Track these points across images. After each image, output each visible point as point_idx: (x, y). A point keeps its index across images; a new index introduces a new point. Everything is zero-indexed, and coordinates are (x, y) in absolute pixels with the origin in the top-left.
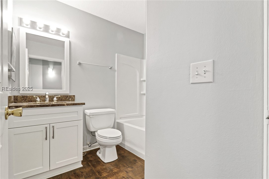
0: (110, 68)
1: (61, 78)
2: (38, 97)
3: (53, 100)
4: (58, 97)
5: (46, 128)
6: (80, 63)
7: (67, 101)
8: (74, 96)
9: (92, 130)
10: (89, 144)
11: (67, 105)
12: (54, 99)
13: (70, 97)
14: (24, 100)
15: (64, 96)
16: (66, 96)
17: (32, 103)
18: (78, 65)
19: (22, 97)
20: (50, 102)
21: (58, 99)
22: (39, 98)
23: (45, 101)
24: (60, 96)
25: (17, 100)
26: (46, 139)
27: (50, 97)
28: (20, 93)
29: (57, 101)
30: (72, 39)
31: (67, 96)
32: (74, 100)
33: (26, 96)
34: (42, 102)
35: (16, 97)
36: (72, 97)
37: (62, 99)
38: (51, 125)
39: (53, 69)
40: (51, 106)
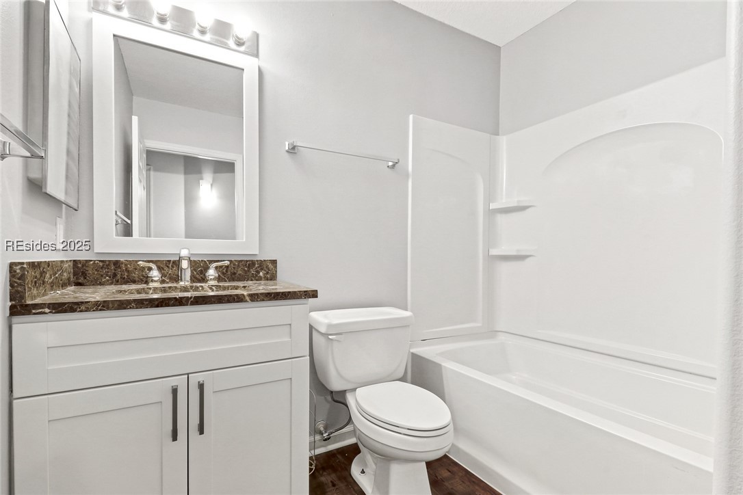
0: (390, 164)
1: (234, 209)
2: (154, 266)
3: (205, 275)
4: (221, 267)
5: (175, 391)
6: (294, 148)
7: (252, 280)
8: (274, 262)
9: (336, 385)
10: (322, 429)
11: (252, 301)
12: (207, 274)
13: (262, 264)
14: (107, 275)
15: (241, 261)
16: (247, 261)
17: (134, 287)
18: (286, 154)
19: (101, 264)
20: (194, 284)
21: (223, 274)
22: (159, 269)
23: (177, 279)
24: (228, 263)
25: (84, 274)
26: (175, 437)
27: (194, 264)
28: (95, 251)
29: (218, 282)
30: (266, 60)
31: (253, 263)
32: (272, 277)
33: (117, 263)
34: (167, 283)
35: (83, 266)
36: (267, 267)
37: (235, 274)
38: (195, 379)
39: (212, 185)
40: (192, 304)
